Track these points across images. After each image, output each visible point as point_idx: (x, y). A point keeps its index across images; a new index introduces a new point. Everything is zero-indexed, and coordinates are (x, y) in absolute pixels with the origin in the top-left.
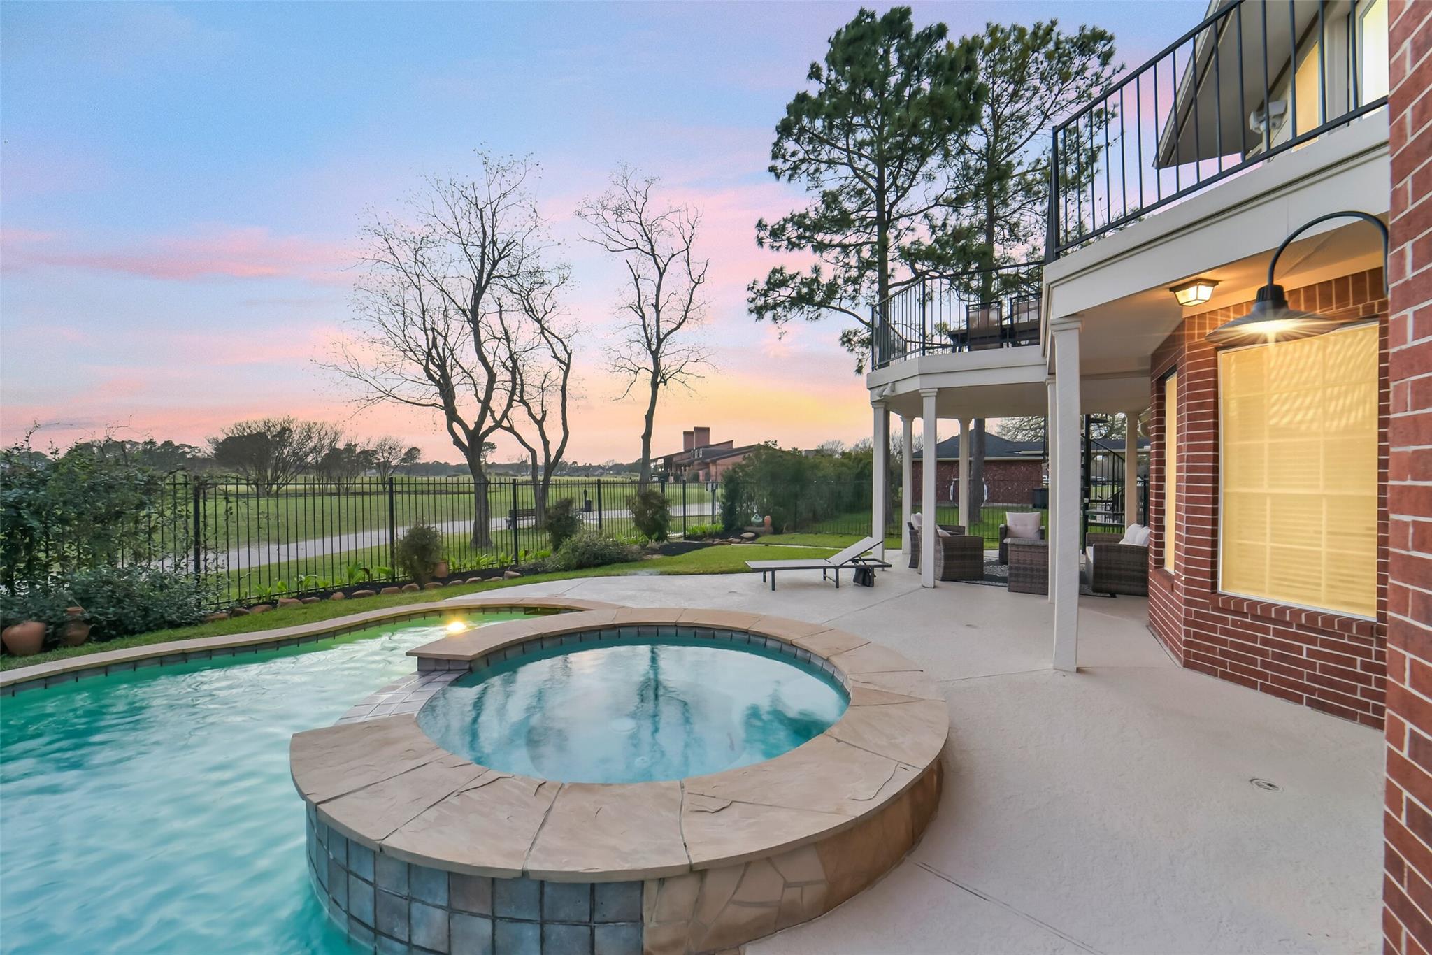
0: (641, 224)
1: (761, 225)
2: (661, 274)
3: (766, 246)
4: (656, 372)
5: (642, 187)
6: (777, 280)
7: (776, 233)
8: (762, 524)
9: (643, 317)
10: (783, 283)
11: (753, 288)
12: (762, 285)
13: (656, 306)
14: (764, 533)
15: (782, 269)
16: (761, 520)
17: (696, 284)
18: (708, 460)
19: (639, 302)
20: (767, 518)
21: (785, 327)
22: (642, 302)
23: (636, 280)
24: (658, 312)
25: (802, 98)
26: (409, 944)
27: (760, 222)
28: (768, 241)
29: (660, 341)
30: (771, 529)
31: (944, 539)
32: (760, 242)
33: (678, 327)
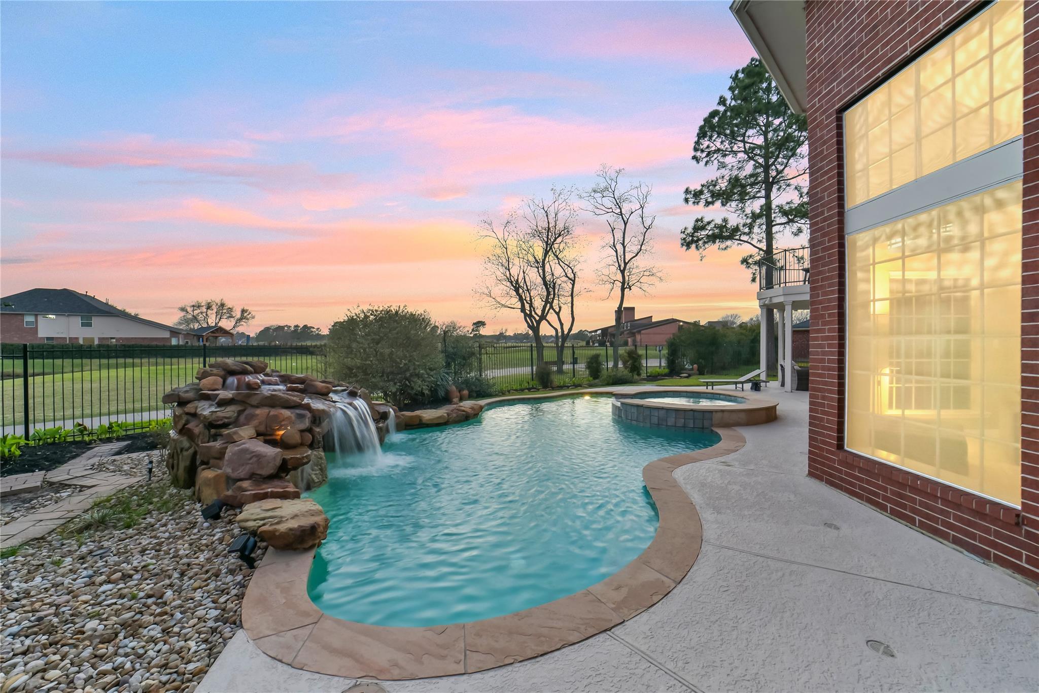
0: (614, 198)
1: (687, 191)
2: (625, 224)
3: (690, 203)
4: (623, 283)
5: (614, 175)
6: (699, 225)
7: (697, 194)
8: (692, 369)
9: (616, 251)
10: (703, 228)
11: (684, 232)
12: (690, 230)
13: (623, 244)
14: (694, 374)
15: (702, 218)
16: (691, 367)
17: (647, 229)
18: (635, 331)
19: (614, 243)
21: (704, 253)
22: (616, 243)
23: (613, 231)
24: (624, 247)
25: (714, 114)
26: (667, 425)
27: (687, 189)
28: (691, 200)
29: (626, 264)
31: (798, 371)
32: (687, 200)
33: (636, 255)
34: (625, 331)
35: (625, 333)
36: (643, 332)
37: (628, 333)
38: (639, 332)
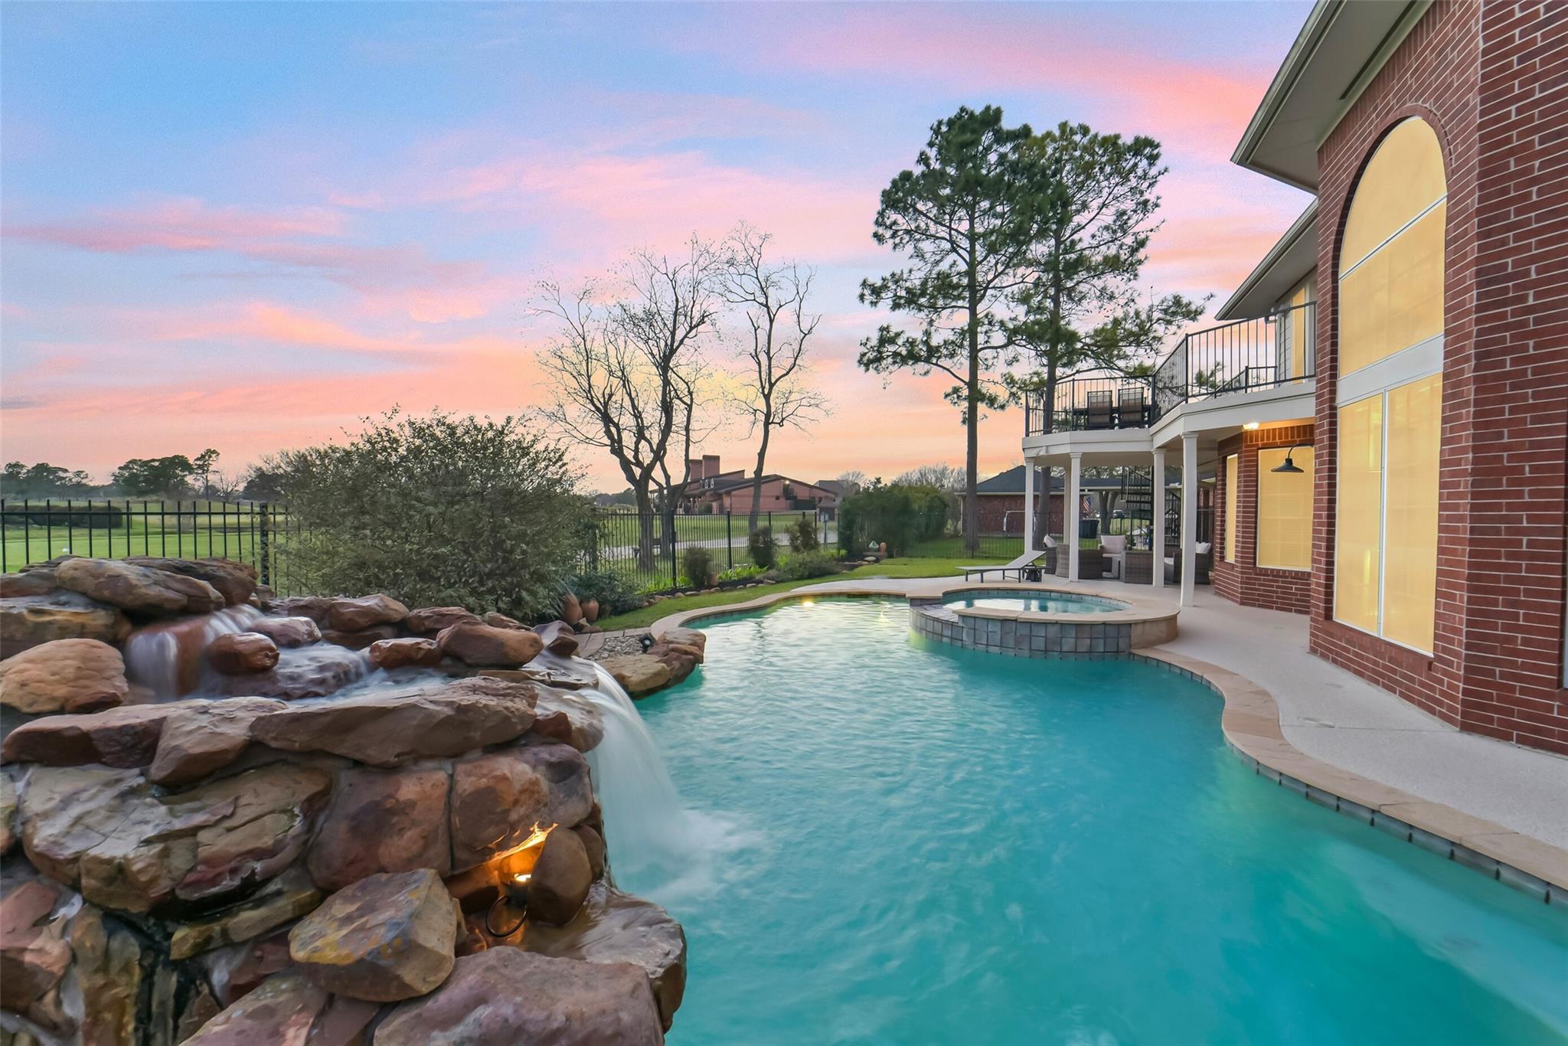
0: (757, 278)
1: (864, 284)
2: (771, 321)
3: (867, 302)
4: (768, 415)
5: (756, 243)
6: (886, 338)
7: (877, 291)
8: (879, 550)
9: (759, 364)
10: (892, 341)
11: (866, 343)
12: (874, 342)
13: (768, 354)
14: (883, 558)
15: (888, 327)
16: (877, 546)
17: (806, 335)
18: (723, 491)
19: (756, 350)
20: (883, 544)
21: (890, 378)
22: (758, 350)
23: (756, 330)
24: (770, 359)
25: (906, 176)
27: (865, 281)
28: (868, 298)
29: (772, 385)
30: (886, 554)
32: (862, 297)
33: (788, 373)
34: (707, 491)
35: (708, 494)
36: (733, 493)
37: (711, 495)
38: (728, 493)
